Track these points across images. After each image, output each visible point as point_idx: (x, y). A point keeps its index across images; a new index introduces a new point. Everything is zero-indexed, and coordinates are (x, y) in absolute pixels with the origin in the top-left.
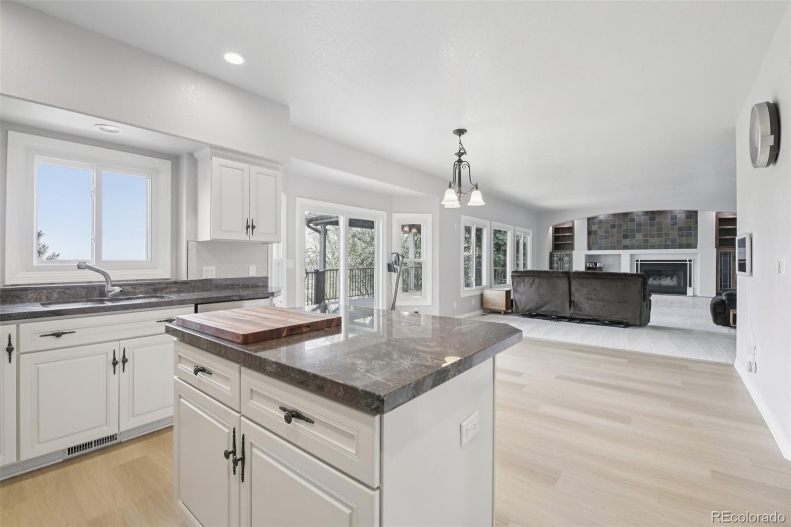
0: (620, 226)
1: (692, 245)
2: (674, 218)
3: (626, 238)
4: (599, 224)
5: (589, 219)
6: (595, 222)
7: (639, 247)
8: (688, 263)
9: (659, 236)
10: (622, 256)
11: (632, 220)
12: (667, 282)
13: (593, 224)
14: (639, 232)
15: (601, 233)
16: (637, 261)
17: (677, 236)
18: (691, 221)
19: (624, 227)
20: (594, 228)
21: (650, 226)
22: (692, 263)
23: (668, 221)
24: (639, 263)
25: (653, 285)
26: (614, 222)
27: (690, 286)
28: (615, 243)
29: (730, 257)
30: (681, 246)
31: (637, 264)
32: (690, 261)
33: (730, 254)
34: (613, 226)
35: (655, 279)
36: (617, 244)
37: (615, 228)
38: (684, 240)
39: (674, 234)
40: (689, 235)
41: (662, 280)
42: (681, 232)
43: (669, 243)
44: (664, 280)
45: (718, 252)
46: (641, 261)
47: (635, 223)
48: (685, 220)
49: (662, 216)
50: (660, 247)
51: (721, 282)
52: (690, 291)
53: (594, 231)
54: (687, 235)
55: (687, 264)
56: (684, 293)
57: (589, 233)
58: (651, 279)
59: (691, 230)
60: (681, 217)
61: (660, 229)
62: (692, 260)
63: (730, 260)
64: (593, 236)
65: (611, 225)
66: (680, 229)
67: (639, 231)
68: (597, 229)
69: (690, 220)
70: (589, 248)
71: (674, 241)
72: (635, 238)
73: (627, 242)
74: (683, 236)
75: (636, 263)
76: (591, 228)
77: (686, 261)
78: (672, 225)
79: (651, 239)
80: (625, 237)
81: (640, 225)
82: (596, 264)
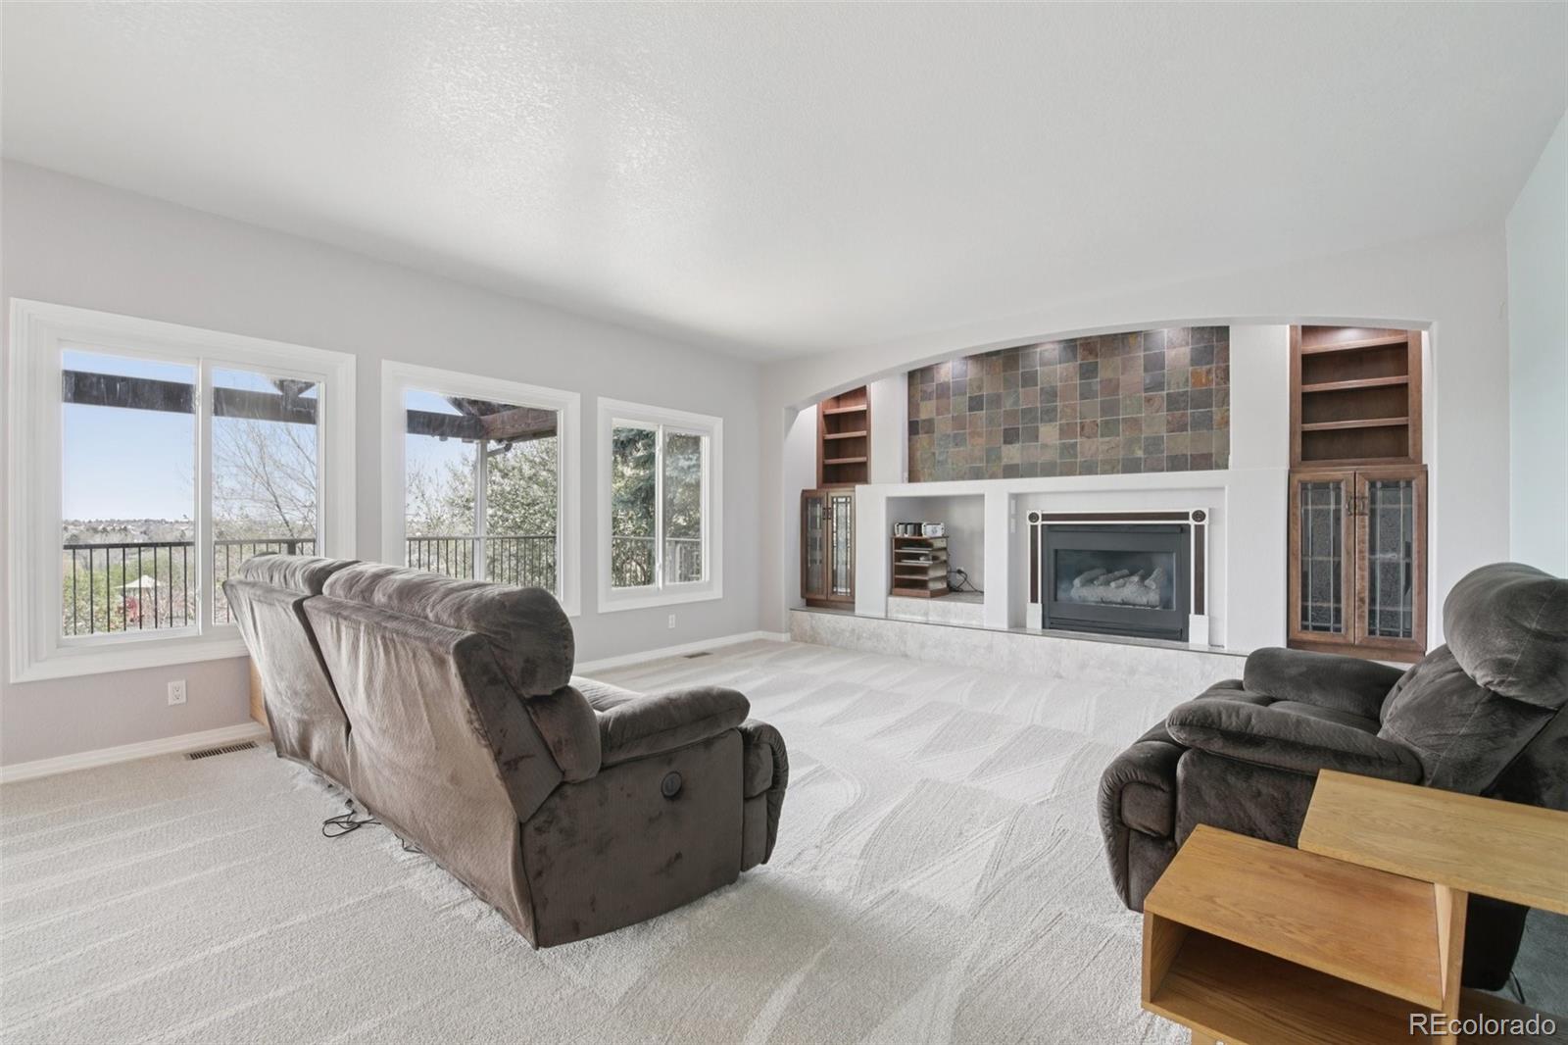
0: (996, 401)
1: (1211, 459)
2: (1155, 363)
3: (1011, 443)
4: (937, 398)
5: (912, 375)
6: (929, 390)
7: (1049, 470)
8: (1192, 522)
9: (1109, 428)
10: (986, 497)
11: (1030, 379)
12: (1128, 591)
13: (922, 399)
14: (1050, 421)
15: (944, 426)
16: (1033, 517)
17: (1164, 428)
18: (1209, 372)
19: (1008, 404)
20: (927, 411)
21: (1083, 397)
22: (1205, 523)
23: (1135, 376)
24: (1039, 523)
25: (1083, 606)
26: (980, 388)
27: (1200, 610)
28: (981, 460)
29: (1338, 502)
30: (1177, 464)
31: (1034, 529)
32: (1199, 516)
33: (1338, 488)
34: (976, 404)
35: (1091, 581)
36: (987, 462)
37: (982, 409)
38: (1185, 442)
39: (1156, 421)
40: (1205, 422)
41: (1113, 584)
42: (1178, 413)
43: (1140, 454)
44: (1118, 587)
45: (1295, 482)
46: (1046, 517)
47: (1039, 387)
48: (1190, 369)
49: (1118, 360)
50: (1111, 467)
51: (1305, 598)
52: (1197, 625)
53: (924, 421)
54: (1196, 425)
55: (1189, 526)
56: (1180, 634)
57: (914, 428)
58: (1077, 582)
59: (1211, 406)
60: (1177, 353)
61: (1109, 408)
62: (1206, 512)
63: (1337, 512)
64: (922, 438)
65: (970, 397)
66: (1173, 402)
67: (1049, 415)
68: (934, 415)
69: (1205, 368)
70: (913, 477)
71: (1154, 444)
72: (1036, 438)
73: (1013, 453)
74: (1183, 428)
75: (1029, 523)
76: (918, 411)
77: (1185, 516)
78: (1146, 390)
79: (1084, 439)
80: (1010, 437)
81: (1051, 394)
82: (918, 527)
